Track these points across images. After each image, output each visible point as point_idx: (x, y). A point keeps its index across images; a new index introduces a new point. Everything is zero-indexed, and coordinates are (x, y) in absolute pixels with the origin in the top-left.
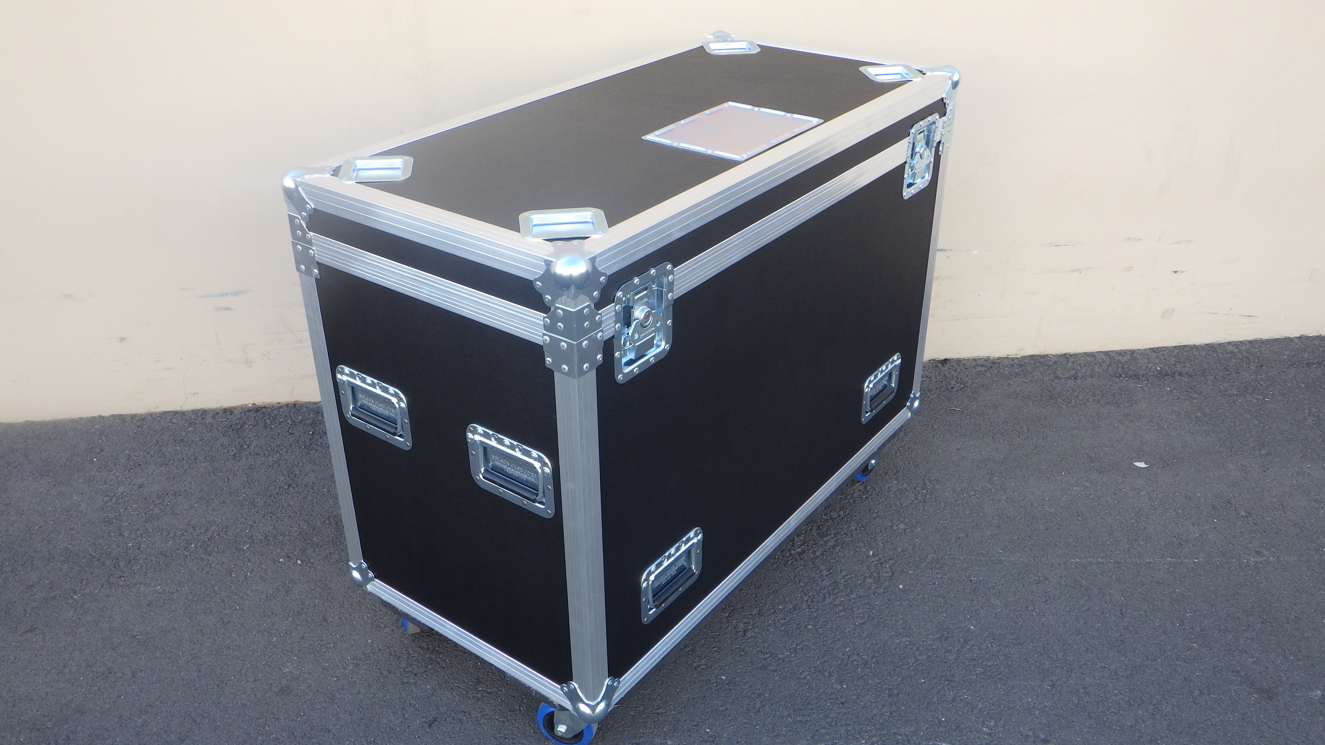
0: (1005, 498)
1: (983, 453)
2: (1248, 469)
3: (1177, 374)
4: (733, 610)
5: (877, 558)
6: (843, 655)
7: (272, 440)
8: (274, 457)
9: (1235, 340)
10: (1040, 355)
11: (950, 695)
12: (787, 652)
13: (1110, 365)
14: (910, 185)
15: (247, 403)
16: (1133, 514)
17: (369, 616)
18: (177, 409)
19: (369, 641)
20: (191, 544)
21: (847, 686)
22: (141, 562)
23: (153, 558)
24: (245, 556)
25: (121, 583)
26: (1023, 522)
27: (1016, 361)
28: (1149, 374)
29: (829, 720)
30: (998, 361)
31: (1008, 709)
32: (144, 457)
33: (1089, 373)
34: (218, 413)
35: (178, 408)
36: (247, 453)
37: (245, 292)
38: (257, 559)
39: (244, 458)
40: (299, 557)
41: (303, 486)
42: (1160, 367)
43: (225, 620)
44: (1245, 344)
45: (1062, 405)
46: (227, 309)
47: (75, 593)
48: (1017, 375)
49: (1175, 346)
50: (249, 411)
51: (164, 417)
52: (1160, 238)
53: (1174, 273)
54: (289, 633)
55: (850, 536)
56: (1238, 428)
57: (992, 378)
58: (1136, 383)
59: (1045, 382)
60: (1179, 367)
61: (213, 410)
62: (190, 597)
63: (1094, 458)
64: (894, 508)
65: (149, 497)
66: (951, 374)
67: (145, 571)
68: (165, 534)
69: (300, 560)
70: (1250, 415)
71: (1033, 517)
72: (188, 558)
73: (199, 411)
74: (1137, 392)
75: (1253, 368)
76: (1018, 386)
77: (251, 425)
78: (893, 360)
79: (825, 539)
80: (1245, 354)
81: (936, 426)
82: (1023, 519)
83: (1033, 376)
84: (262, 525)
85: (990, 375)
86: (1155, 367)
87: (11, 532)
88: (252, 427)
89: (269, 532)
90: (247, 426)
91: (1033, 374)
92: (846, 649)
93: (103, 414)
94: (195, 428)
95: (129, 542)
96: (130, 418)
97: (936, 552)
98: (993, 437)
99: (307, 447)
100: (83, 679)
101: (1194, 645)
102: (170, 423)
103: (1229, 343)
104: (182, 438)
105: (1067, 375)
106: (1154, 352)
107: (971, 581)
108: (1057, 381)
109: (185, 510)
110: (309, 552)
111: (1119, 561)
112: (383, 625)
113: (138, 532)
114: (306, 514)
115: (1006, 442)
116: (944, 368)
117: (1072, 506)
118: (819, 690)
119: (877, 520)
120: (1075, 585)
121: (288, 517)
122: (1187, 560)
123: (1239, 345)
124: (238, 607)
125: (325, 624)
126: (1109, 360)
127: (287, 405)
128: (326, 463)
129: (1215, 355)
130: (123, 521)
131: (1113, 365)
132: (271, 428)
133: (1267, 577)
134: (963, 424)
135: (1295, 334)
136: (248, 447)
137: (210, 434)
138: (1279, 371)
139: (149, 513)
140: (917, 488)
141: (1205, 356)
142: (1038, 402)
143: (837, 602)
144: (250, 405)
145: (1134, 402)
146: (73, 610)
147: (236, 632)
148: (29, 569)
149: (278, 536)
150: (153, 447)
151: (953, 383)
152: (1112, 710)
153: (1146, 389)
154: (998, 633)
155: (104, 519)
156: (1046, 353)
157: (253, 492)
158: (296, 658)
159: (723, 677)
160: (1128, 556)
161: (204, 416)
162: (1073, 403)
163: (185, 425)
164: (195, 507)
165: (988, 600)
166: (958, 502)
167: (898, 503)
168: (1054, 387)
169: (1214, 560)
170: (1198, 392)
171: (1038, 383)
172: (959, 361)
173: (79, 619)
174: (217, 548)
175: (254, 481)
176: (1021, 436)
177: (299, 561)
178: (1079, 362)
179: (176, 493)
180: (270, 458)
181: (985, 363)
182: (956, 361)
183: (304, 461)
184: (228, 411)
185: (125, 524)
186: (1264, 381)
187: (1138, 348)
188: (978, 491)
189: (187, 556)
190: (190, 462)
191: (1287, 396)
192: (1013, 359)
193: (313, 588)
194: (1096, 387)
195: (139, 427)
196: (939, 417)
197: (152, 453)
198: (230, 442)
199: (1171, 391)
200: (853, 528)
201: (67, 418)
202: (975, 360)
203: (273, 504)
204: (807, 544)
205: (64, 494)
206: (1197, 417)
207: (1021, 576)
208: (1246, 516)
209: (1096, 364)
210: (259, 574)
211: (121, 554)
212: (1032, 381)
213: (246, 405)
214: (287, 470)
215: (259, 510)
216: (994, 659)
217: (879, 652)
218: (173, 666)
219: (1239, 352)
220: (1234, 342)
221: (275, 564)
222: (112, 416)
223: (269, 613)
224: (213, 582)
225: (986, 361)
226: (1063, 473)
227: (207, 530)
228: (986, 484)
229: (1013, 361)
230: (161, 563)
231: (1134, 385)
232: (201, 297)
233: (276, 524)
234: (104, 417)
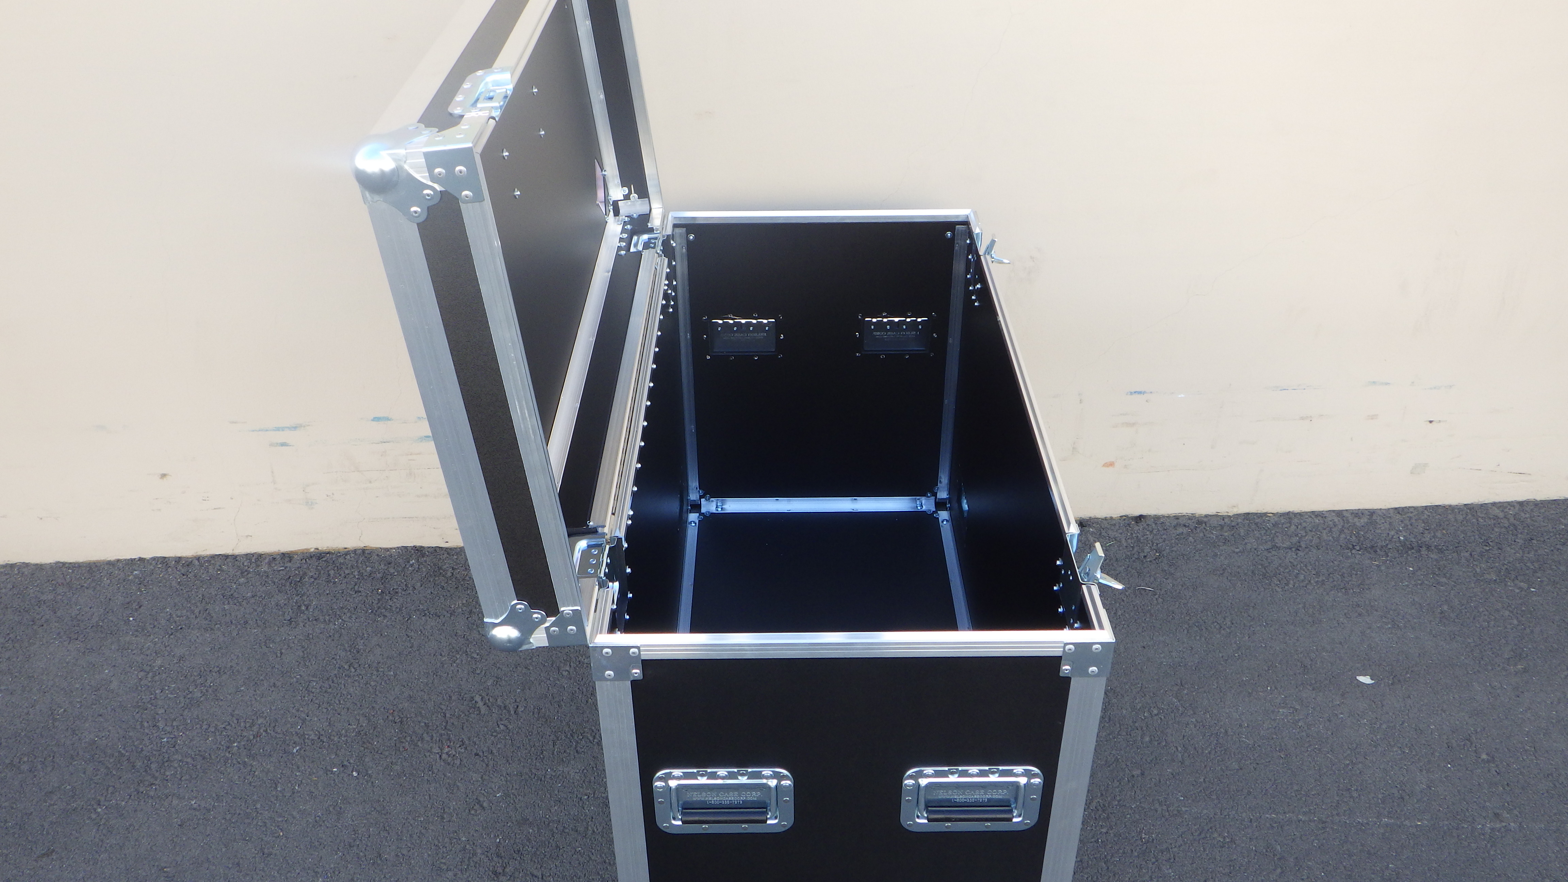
0: (1194, 720)
1: (1174, 654)
2: (1498, 691)
3: (1424, 549)
7: (334, 600)
8: (335, 624)
9: (1502, 500)
10: (1257, 514)
13: (1342, 531)
15: (309, 548)
16: (1349, 752)
17: (430, 853)
20: (234, 743)
22: (176, 765)
23: (189, 760)
24: (294, 762)
25: (152, 793)
26: (1212, 756)
28: (1389, 546)
30: (1205, 520)
32: (187, 618)
33: (1315, 541)
34: (274, 559)
35: (229, 552)
36: (305, 617)
37: (304, 427)
38: (307, 767)
39: (301, 624)
40: (355, 767)
41: (366, 666)
42: (1404, 536)
43: (266, 851)
44: (1514, 506)
45: (1277, 588)
46: (283, 444)
47: (99, 804)
48: (1226, 541)
49: (1426, 506)
50: (311, 557)
51: (213, 562)
52: (1413, 383)
53: (1429, 423)
54: (337, 873)
56: (1491, 631)
57: (1195, 544)
58: (1371, 559)
59: (1259, 553)
60: (1427, 537)
61: (270, 555)
62: (228, 817)
63: (1309, 667)
65: (189, 673)
66: (1146, 537)
67: (180, 777)
68: (205, 726)
69: (356, 771)
70: (1509, 611)
71: (1225, 750)
72: (230, 761)
73: (253, 555)
74: (1372, 572)
75: (1521, 542)
76: (1226, 558)
77: (312, 577)
80: (1512, 520)
81: (1120, 613)
82: (1213, 752)
83: (1246, 544)
84: (316, 719)
85: (1193, 540)
86: (1398, 536)
87: (31, 716)
88: (313, 580)
89: (323, 729)
90: (307, 579)
93: (143, 556)
94: (247, 579)
95: (164, 736)
96: (174, 562)
98: (1188, 630)
99: (374, 611)
102: (219, 570)
103: (1494, 504)
104: (232, 592)
105: (1287, 544)
106: (1399, 513)
107: (1141, 839)
108: (1273, 553)
109: (230, 695)
110: (367, 760)
111: (1324, 820)
112: (445, 867)
113: (175, 724)
114: (367, 706)
115: (1203, 639)
116: (1138, 528)
117: (1275, 736)
120: (1267, 851)
121: (346, 710)
122: (1407, 823)
123: (1506, 507)
124: (281, 834)
125: (379, 862)
126: (1342, 523)
127: (355, 551)
128: (395, 635)
129: (1474, 520)
130: (158, 707)
131: (1346, 531)
132: (335, 583)
133: (1504, 852)
134: (1152, 611)
136: (307, 608)
137: (264, 588)
138: (1552, 548)
139: (189, 696)
141: (1461, 523)
142: (1248, 583)
144: (312, 550)
145: (1367, 587)
146: (96, 828)
147: (277, 868)
148: (49, 769)
149: (334, 736)
150: (198, 604)
151: (1147, 549)
153: (1383, 568)
155: (138, 702)
156: (1264, 511)
157: (309, 672)
160: (1336, 812)
161: (259, 563)
162: (1291, 586)
163: (236, 574)
164: (241, 691)
166: (1136, 724)
168: (1270, 561)
169: (1441, 824)
170: (1448, 575)
171: (1251, 554)
172: (1157, 518)
173: (102, 841)
174: (263, 749)
175: (310, 657)
176: (1223, 632)
177: (354, 773)
178: (1304, 524)
179: (220, 669)
180: (331, 625)
181: (1189, 521)
182: (1154, 518)
183: (370, 630)
184: (287, 557)
185: (161, 711)
186: (1532, 563)
187: (1379, 507)
188: (1162, 709)
189: (228, 759)
190: (239, 627)
191: (1558, 586)
192: (1223, 518)
193: (368, 811)
194: (1321, 563)
195: (184, 575)
196: (1125, 599)
197: (197, 611)
198: (287, 601)
199: (1414, 573)
201: (102, 559)
202: (1177, 517)
203: (330, 690)
205: (94, 665)
206: (1442, 612)
207: (1203, 835)
208: (1488, 761)
209: (1325, 529)
210: (308, 788)
211: (154, 753)
212: (1242, 552)
213: (307, 549)
214: (350, 642)
215: (314, 699)
219: (1505, 517)
220: (1500, 503)
221: (327, 775)
222: (154, 559)
223: (317, 844)
224: (255, 797)
225: (1189, 519)
226: (1269, 688)
227: (252, 725)
228: (1174, 699)
229: (1223, 520)
230: (198, 767)
231: (1367, 562)
232: (253, 431)
233: (331, 719)
234: (145, 559)
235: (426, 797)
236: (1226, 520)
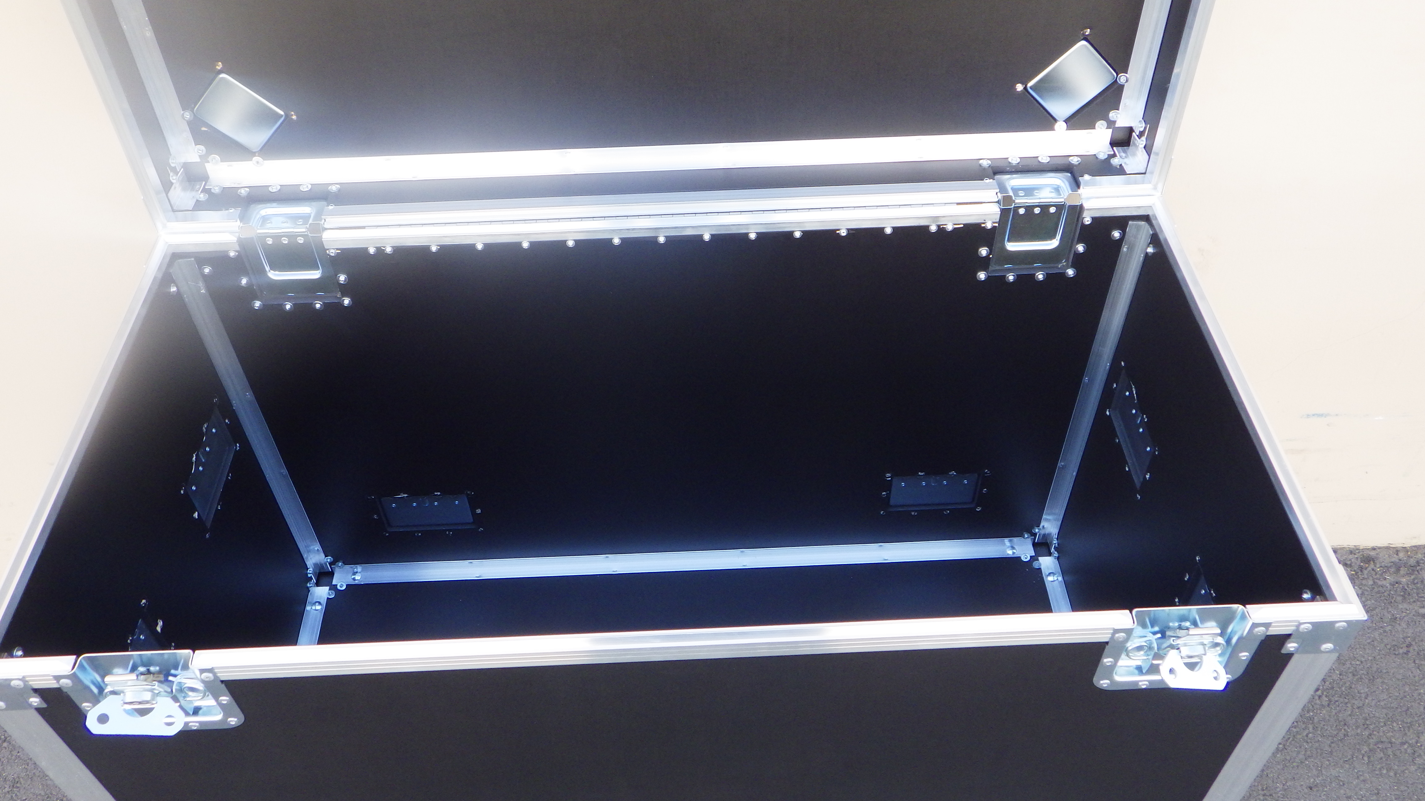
115: (1392, 774)
225: (1351, 552)
229: (1397, 554)
236: (1401, 555)
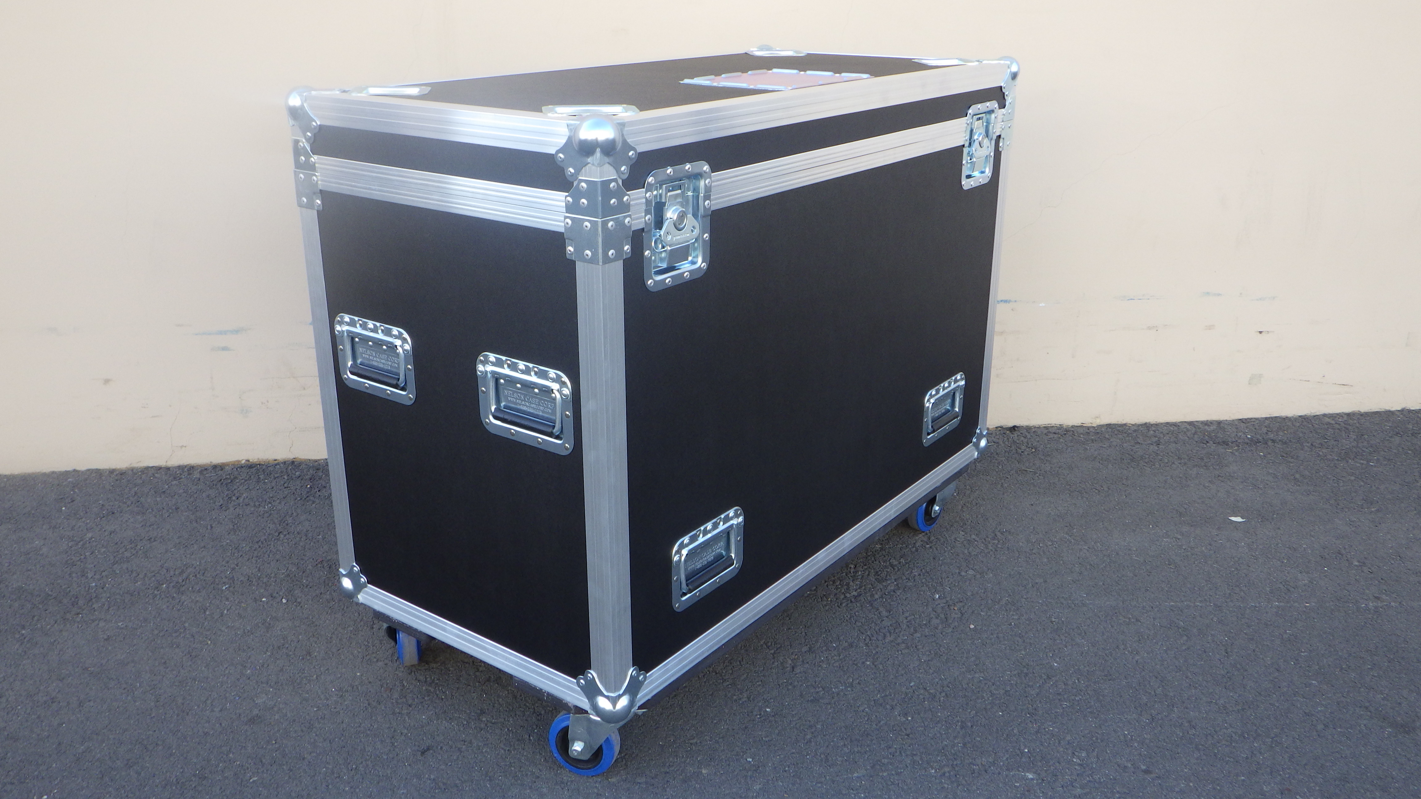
0: (1086, 547)
1: (1060, 508)
2: (1358, 523)
3: (1270, 442)
4: (779, 648)
5: (944, 601)
6: (908, 689)
7: (264, 492)
8: (265, 508)
9: (1331, 413)
10: (1117, 424)
11: (1033, 727)
12: (842, 686)
13: (1195, 433)
14: (969, 177)
15: (240, 459)
16: (1232, 563)
18: (161, 464)
19: (358, 674)
20: (163, 584)
21: (912, 718)
22: (104, 600)
24: (222, 596)
25: (78, 620)
26: (1108, 569)
27: (1091, 429)
28: (1239, 441)
29: (892, 750)
30: (1072, 429)
31: (1102, 741)
32: (119, 507)
33: (1173, 439)
34: (206, 469)
35: (163, 464)
36: (236, 504)
37: (245, 330)
38: (236, 598)
39: (232, 509)
40: (285, 597)
41: (295, 533)
42: (1251, 436)
43: (193, 654)
44: (1342, 416)
45: (1144, 467)
46: (225, 349)
47: (23, 628)
48: (1093, 441)
49: (1266, 418)
50: (242, 467)
51: (146, 472)
52: (1241, 294)
53: (1258, 333)
55: (913, 581)
56: (1342, 489)
57: (1066, 443)
58: (1226, 449)
59: (1124, 447)
60: (1271, 436)
61: (200, 466)
62: (156, 632)
63: (1184, 513)
64: (961, 556)
65: (120, 542)
66: (1021, 440)
67: (107, 608)
68: (134, 574)
69: (285, 599)
70: (1355, 477)
71: (1119, 565)
72: (158, 596)
73: (186, 467)
74: (1227, 457)
75: (1353, 437)
76: (1095, 451)
77: (243, 479)
78: (956, 378)
79: (884, 584)
80: (1342, 424)
81: (1006, 485)
82: (1108, 566)
83: (1112, 442)
84: (245, 567)
85: (1064, 441)
86: (1245, 435)
88: (244, 481)
89: (252, 574)
90: (238, 480)
91: (1111, 440)
92: (910, 683)
93: (78, 468)
94: (179, 482)
95: (92, 582)
96: (108, 472)
97: (1010, 595)
99: (303, 499)
100: (21, 708)
101: (1313, 682)
102: (152, 477)
103: (1325, 415)
104: (164, 490)
105: (1149, 442)
106: (1243, 422)
107: (1052, 622)
108: (1138, 447)
109: (160, 554)
110: (296, 592)
111: (1219, 605)
112: (375, 660)
113: (104, 574)
114: (296, 558)
115: (1085, 499)
116: (1013, 435)
117: (1163, 555)
118: (880, 722)
119: (943, 566)
120: (1171, 626)
121: (275, 561)
122: (1296, 604)
123: (1336, 417)
124: (209, 642)
125: (308, 658)
126: (1194, 429)
127: (285, 463)
128: (324, 513)
129: (1310, 425)
130: (88, 563)
131: (1198, 433)
132: (265, 482)
133: (1390, 620)
134: (1035, 483)
135: (1396, 407)
136: (237, 499)
137: (196, 487)
138: (1382, 440)
139: (119, 556)
140: (987, 539)
141: (1299, 426)
142: (1119, 464)
143: (899, 640)
144: (243, 462)
145: (1225, 465)
146: (20, 643)
147: (205, 665)
149: (263, 578)
150: (131, 498)
151: (1023, 447)
152: (1224, 742)
153: (1237, 454)
154: (1085, 670)
155: (67, 561)
156: (1124, 422)
157: (239, 538)
158: (271, 690)
159: (768, 710)
160: (1229, 600)
161: (191, 471)
162: (1157, 466)
163: (169, 478)
164: (171, 551)
165: (1072, 640)
166: (1033, 551)
167: (966, 552)
168: (1135, 452)
169: (1328, 605)
170: (1295, 457)
171: (1117, 448)
172: (1028, 429)
173: (25, 652)
174: (192, 588)
175: (240, 528)
176: (1101, 494)
177: (283, 601)
178: (1161, 430)
179: (151, 538)
180: (261, 509)
181: (1058, 431)
182: (1026, 429)
183: (299, 511)
184: (218, 467)
185: (90, 566)
186: (1367, 448)
187: (1225, 419)
188: (1055, 542)
189: (156, 595)
190: (170, 511)
191: (1393, 461)
192: (1088, 428)
193: (298, 625)
194: (1182, 452)
195: (117, 480)
196: (1009, 477)
198: (218, 494)
199: (1264, 456)
200: (916, 574)
201: (38, 471)
202: (1046, 428)
203: (260, 549)
204: (863, 588)
205: (24, 539)
206: (1295, 479)
207: (1109, 618)
208: (1360, 566)
209: (1179, 432)
210: (237, 612)
211: (82, 593)
212: (1110, 446)
213: (239, 461)
214: (279, 519)
215: (244, 555)
216: (1082, 694)
217: (949, 687)
218: (128, 696)
219: (1336, 423)
220: (1330, 414)
221: (256, 603)
222: (89, 470)
223: (245, 648)
224: (184, 619)
225: (1058, 429)
226: (1151, 526)
227: (182, 572)
228: (1065, 535)
230: (126, 601)
231: (1223, 450)
232: (197, 334)
233: (261, 567)
234: (80, 471)
235: (356, 615)
